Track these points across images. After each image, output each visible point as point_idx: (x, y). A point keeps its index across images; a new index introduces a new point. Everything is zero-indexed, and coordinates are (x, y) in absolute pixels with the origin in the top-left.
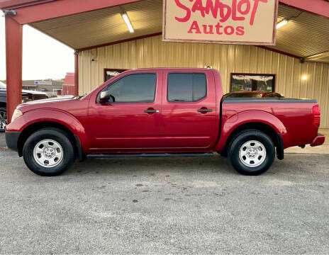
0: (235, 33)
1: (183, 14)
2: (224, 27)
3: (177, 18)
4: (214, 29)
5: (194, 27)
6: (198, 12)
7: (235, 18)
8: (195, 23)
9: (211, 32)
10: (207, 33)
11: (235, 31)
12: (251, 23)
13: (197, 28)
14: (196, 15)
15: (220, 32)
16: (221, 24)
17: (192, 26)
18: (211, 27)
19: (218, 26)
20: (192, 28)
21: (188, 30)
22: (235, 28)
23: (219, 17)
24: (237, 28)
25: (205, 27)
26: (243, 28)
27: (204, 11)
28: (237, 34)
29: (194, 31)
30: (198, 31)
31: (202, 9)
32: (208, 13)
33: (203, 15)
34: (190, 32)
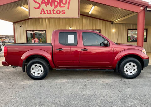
0: (61, 13)
1: (37, 6)
2: (56, 11)
3: (34, 8)
4: (52, 12)
5: (43, 11)
6: (44, 5)
7: (60, 6)
8: (43, 9)
9: (50, 13)
10: (49, 14)
11: (61, 12)
12: (68, 8)
13: (44, 12)
14: (43, 6)
15: (55, 13)
16: (54, 9)
17: (42, 11)
18: (50, 11)
19: (53, 10)
20: (42, 12)
21: (40, 13)
22: (61, 11)
23: (53, 6)
24: (62, 11)
25: (47, 11)
26: (64, 11)
27: (46, 4)
28: (62, 13)
29: (43, 13)
30: (45, 13)
31: (45, 3)
32: (48, 5)
33: (46, 6)
34: (41, 13)
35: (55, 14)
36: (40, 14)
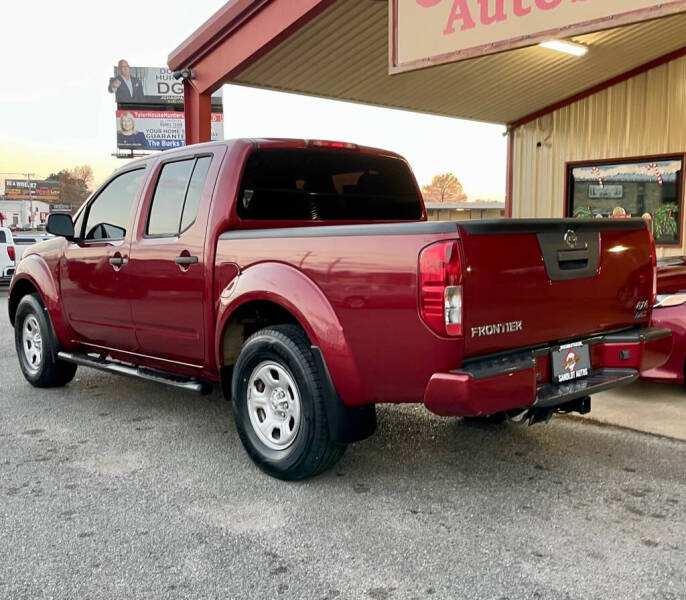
5: (458, 11)
9: (500, 15)
10: (492, 20)
13: (465, 13)
15: (525, 5)
17: (453, 11)
20: (453, 17)
21: (444, 25)
29: (461, 22)
30: (468, 23)
34: (449, 30)
35: (528, 10)
36: (445, 32)
